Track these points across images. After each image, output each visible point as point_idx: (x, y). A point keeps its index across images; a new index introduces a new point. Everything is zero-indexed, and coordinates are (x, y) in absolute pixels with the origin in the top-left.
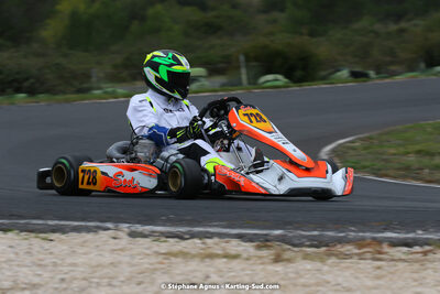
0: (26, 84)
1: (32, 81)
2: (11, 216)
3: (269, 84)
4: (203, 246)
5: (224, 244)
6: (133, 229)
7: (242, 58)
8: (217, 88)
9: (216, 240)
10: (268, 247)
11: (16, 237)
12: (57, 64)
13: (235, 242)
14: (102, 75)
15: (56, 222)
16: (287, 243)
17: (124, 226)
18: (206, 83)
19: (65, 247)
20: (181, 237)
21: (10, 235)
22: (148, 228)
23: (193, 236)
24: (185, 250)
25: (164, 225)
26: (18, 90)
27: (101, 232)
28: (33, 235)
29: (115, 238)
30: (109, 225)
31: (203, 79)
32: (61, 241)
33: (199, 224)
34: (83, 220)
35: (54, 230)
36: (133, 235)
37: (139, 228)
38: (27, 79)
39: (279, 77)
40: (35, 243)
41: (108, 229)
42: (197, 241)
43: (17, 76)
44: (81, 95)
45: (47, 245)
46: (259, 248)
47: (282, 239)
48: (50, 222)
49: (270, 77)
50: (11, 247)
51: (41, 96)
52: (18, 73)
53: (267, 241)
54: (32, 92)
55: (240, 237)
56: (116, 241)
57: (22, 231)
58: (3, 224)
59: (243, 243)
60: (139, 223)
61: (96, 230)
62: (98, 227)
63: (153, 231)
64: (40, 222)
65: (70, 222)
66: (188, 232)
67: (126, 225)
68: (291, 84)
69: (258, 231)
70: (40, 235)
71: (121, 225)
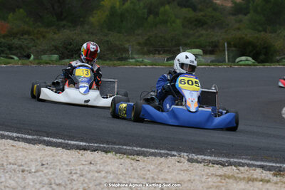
2: (108, 143)
4: (238, 171)
5: (252, 171)
6: (190, 156)
7: (226, 45)
9: (246, 168)
10: (281, 175)
11: (114, 157)
13: (259, 170)
15: (139, 149)
20: (223, 165)
21: (109, 155)
22: (200, 157)
23: (230, 164)
25: (211, 156)
27: (170, 157)
29: (179, 162)
30: (175, 153)
32: (144, 161)
33: (233, 156)
35: (138, 154)
36: (190, 160)
37: (194, 157)
39: (250, 58)
41: (174, 156)
42: (233, 167)
45: (135, 164)
46: (275, 175)
48: (136, 149)
49: (243, 58)
53: (280, 171)
55: (262, 167)
56: (180, 164)
57: (116, 153)
58: (104, 147)
59: (264, 172)
60: (194, 153)
61: (166, 156)
62: (168, 154)
63: (205, 159)
64: (128, 148)
65: (148, 150)
66: (227, 162)
67: (186, 154)
68: (257, 64)
69: (274, 165)
70: (130, 157)
71: (182, 154)
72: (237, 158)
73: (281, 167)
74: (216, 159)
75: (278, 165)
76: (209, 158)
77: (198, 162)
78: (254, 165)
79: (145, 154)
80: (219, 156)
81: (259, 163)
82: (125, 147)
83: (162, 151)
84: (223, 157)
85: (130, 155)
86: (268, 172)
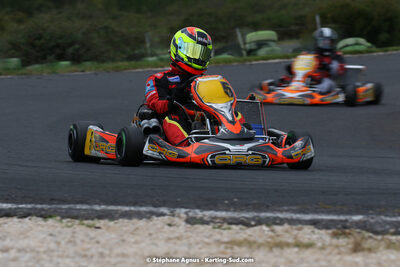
0: (70, 50)
1: (77, 46)
2: (51, 201)
3: (349, 49)
4: (271, 233)
5: (295, 232)
6: (191, 214)
7: (318, 19)
8: (289, 54)
9: (286, 226)
10: (345, 235)
11: (58, 224)
12: (106, 28)
13: (308, 229)
14: (157, 39)
15: (103, 207)
16: (368, 231)
17: (182, 212)
18: (276, 48)
19: (113, 236)
20: (246, 224)
21: (50, 221)
22: (208, 214)
23: (259, 222)
24: (252, 239)
25: (227, 210)
26: (61, 58)
27: (155, 218)
28: (77, 221)
29: (170, 225)
30: (164, 210)
31: (272, 44)
32: (108, 228)
33: (267, 208)
34: (135, 204)
35: (101, 216)
36: (191, 221)
37: (199, 213)
38: (71, 45)
39: (361, 40)
40: (79, 230)
41: (163, 215)
42: (264, 228)
43: (60, 41)
44: (133, 63)
45: (92, 233)
46: (335, 235)
47: (362, 226)
48: (97, 208)
49: (350, 41)
50: (51, 235)
51: (88, 64)
52: (61, 38)
53: (345, 227)
54: (76, 59)
55: (315, 223)
56: (172, 228)
57: (63, 217)
58: (43, 209)
59: (316, 231)
60: (198, 207)
61: (149, 216)
62: (152, 213)
63: (216, 218)
64: (85, 207)
65: (119, 208)
66: (253, 219)
67: (184, 210)
68: (374, 49)
69: (335, 217)
70: (85, 222)
71: (178, 211)
72: (272, 211)
73: (346, 221)
74: (236, 215)
75: (342, 218)
76: (223, 214)
77: (203, 222)
78: (300, 222)
79: (111, 216)
80: (242, 210)
81: (308, 217)
82: (78, 207)
83: (143, 209)
84: (248, 211)
85: (87, 219)
86: (323, 232)
